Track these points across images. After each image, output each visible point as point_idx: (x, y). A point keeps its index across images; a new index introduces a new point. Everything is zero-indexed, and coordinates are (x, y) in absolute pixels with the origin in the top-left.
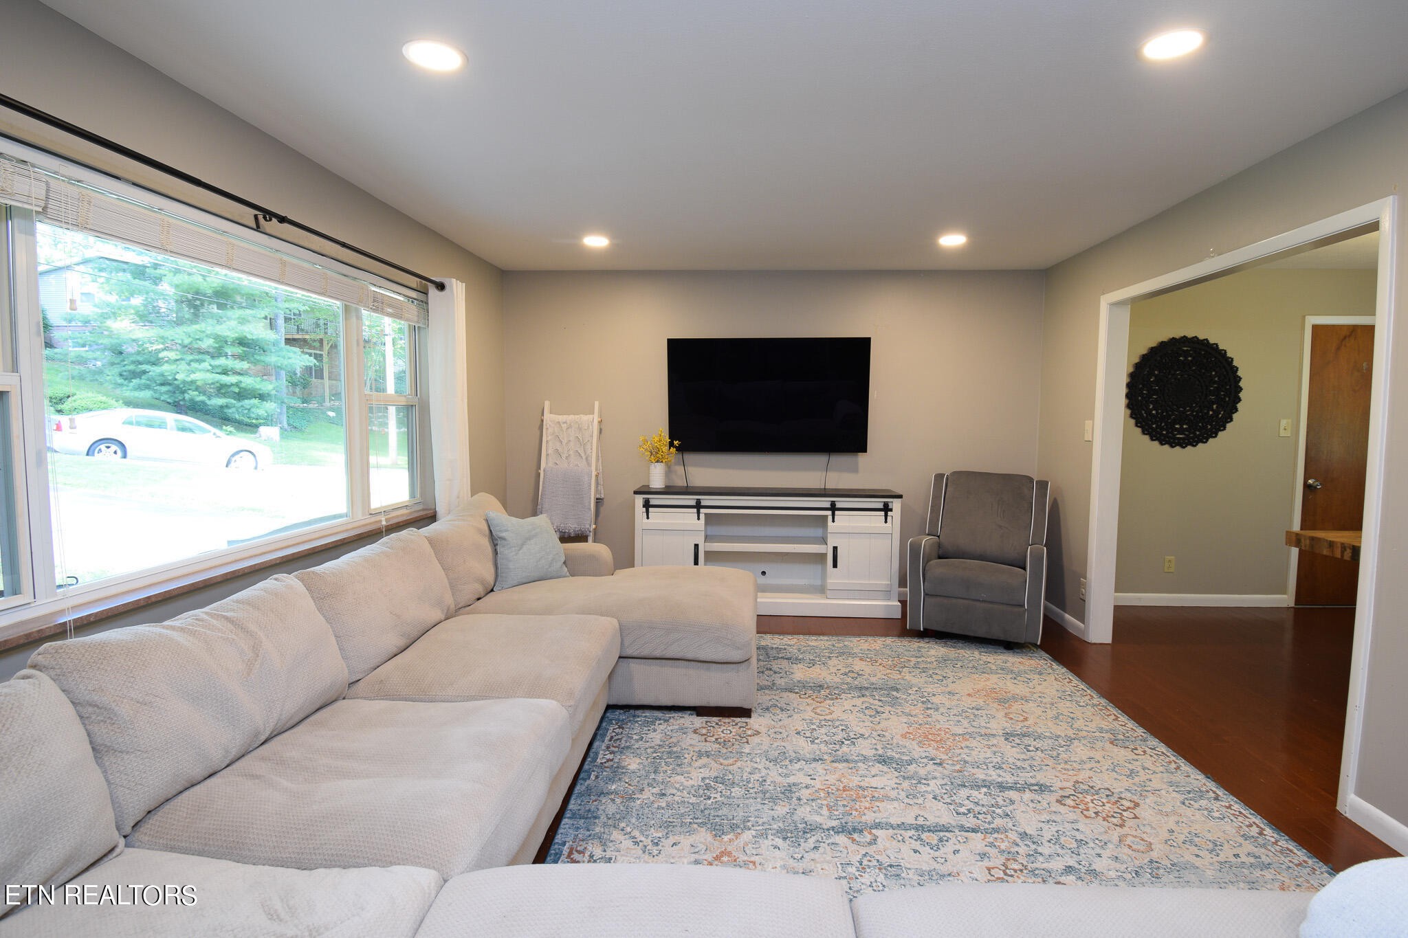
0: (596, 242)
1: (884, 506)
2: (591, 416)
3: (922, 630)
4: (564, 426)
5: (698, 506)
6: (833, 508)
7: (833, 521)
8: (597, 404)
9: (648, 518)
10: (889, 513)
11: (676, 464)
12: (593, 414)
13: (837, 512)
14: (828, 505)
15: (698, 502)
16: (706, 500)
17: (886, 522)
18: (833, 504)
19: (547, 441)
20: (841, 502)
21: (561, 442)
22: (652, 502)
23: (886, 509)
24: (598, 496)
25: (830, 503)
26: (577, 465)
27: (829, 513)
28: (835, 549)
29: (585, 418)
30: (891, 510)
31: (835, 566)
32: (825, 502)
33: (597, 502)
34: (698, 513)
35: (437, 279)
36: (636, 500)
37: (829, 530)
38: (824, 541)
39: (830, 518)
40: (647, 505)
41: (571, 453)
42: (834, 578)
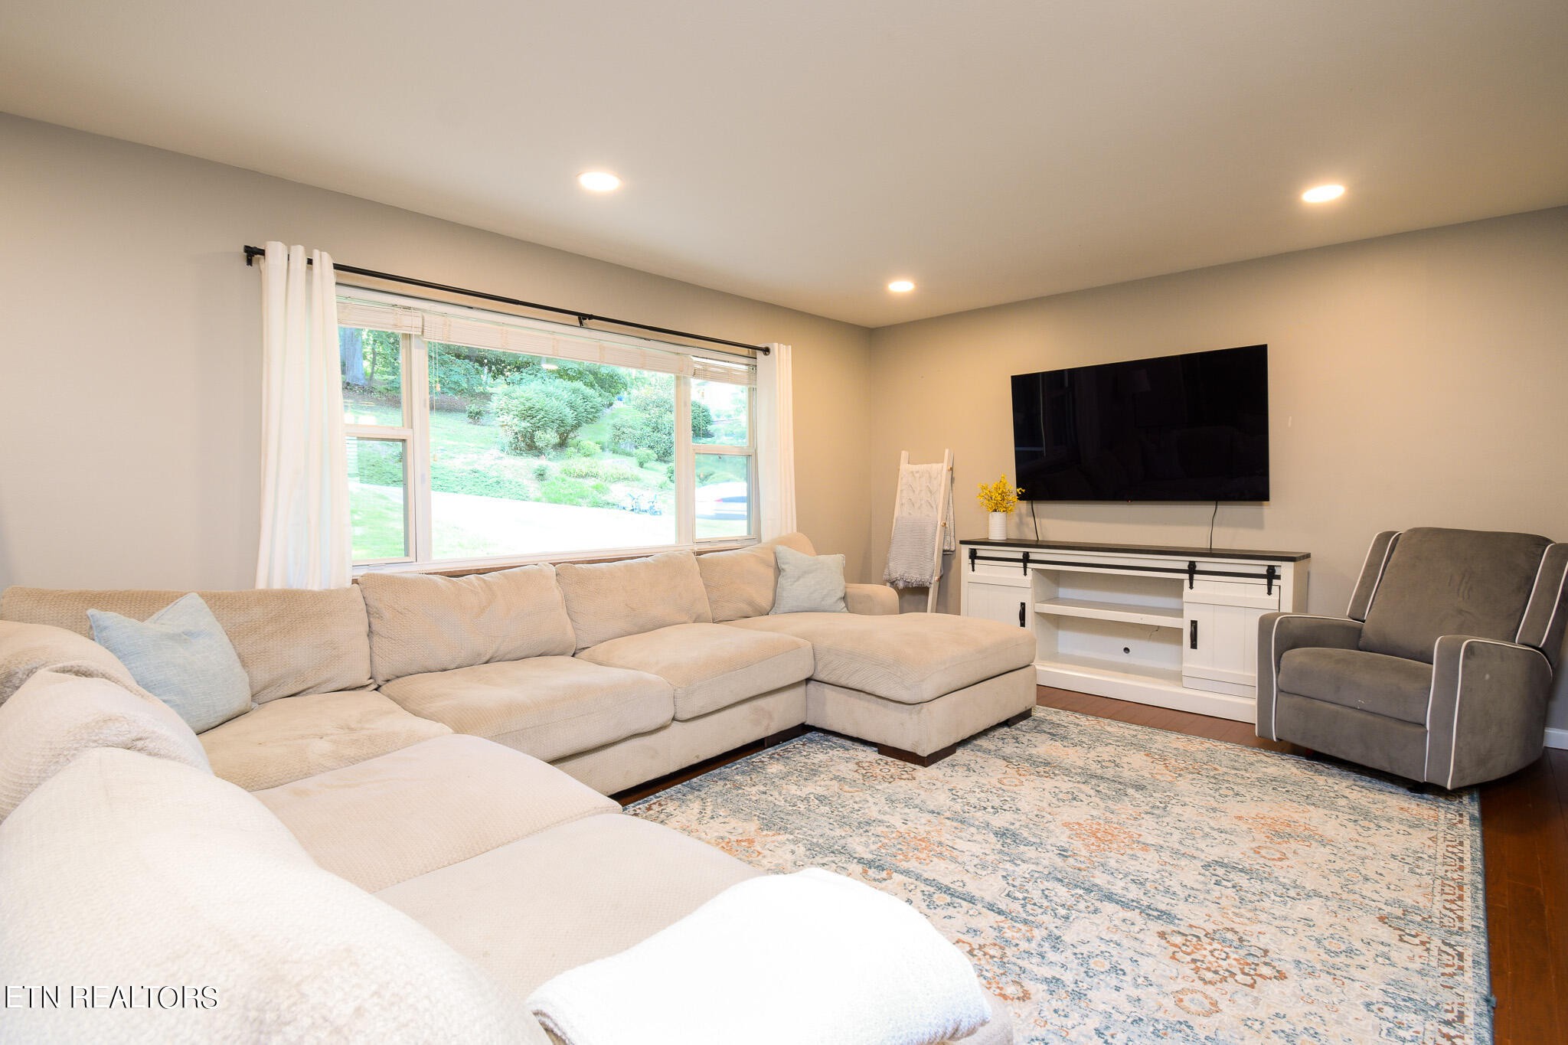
0: (901, 287)
1: (1267, 571)
2: (940, 465)
3: (1275, 740)
4: (917, 475)
5: (1026, 559)
6: (1192, 570)
7: (1191, 587)
8: (947, 451)
9: (973, 570)
10: (1275, 582)
11: (1027, 515)
12: (943, 462)
13: (1196, 576)
14: (1185, 566)
15: (1026, 555)
16: (1036, 554)
17: (1269, 593)
18: (1192, 565)
19: (902, 491)
20: (1203, 564)
21: (914, 491)
22: (979, 554)
23: (1271, 575)
24: (946, 548)
25: (1188, 563)
26: (928, 516)
27: (1186, 576)
28: (1194, 624)
29: (935, 467)
30: (1279, 577)
31: (1194, 645)
32: (1182, 563)
33: (943, 555)
34: (1025, 568)
35: (763, 346)
36: (962, 551)
37: (1185, 598)
38: (1179, 613)
39: (1187, 583)
40: (973, 556)
41: (923, 502)
42: (1193, 661)
